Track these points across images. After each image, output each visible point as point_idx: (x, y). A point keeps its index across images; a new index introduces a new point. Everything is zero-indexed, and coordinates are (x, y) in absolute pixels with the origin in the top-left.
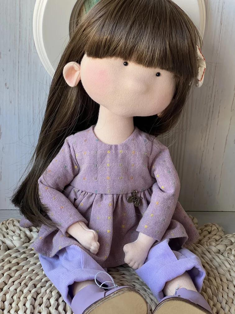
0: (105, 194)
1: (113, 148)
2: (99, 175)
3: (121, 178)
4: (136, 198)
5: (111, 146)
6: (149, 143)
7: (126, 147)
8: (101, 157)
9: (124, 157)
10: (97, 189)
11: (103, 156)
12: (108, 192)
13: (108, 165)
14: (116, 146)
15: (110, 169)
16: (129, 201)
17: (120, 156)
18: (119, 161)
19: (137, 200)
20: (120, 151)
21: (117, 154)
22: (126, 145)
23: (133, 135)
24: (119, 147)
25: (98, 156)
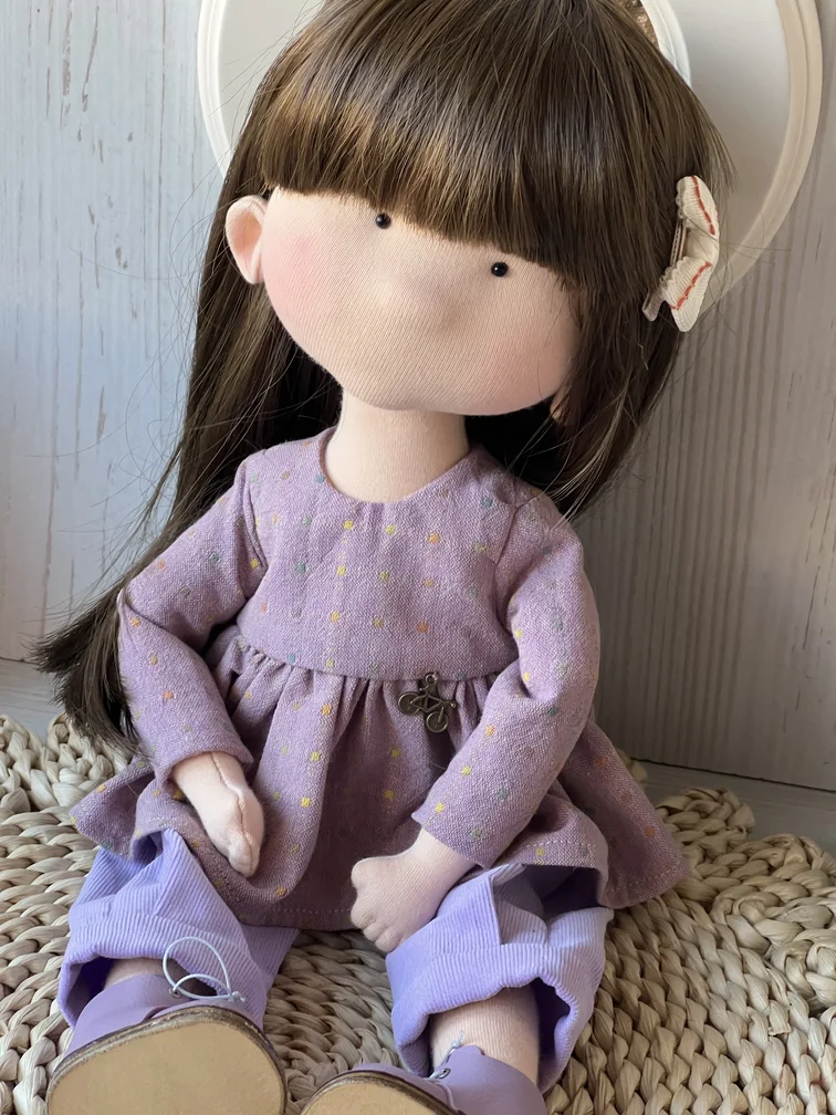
0: (320, 672)
1: (367, 512)
2: (311, 601)
3: (377, 622)
4: (431, 702)
5: (359, 508)
6: (500, 514)
7: (413, 515)
8: (322, 543)
9: (398, 551)
10: (295, 650)
11: (330, 538)
12: (328, 666)
13: (341, 570)
14: (377, 510)
15: (345, 586)
16: (406, 707)
17: (385, 543)
18: (380, 562)
19: (438, 709)
20: (389, 528)
21: (375, 537)
22: (412, 508)
23: (448, 476)
24: (388, 514)
25: (313, 536)
